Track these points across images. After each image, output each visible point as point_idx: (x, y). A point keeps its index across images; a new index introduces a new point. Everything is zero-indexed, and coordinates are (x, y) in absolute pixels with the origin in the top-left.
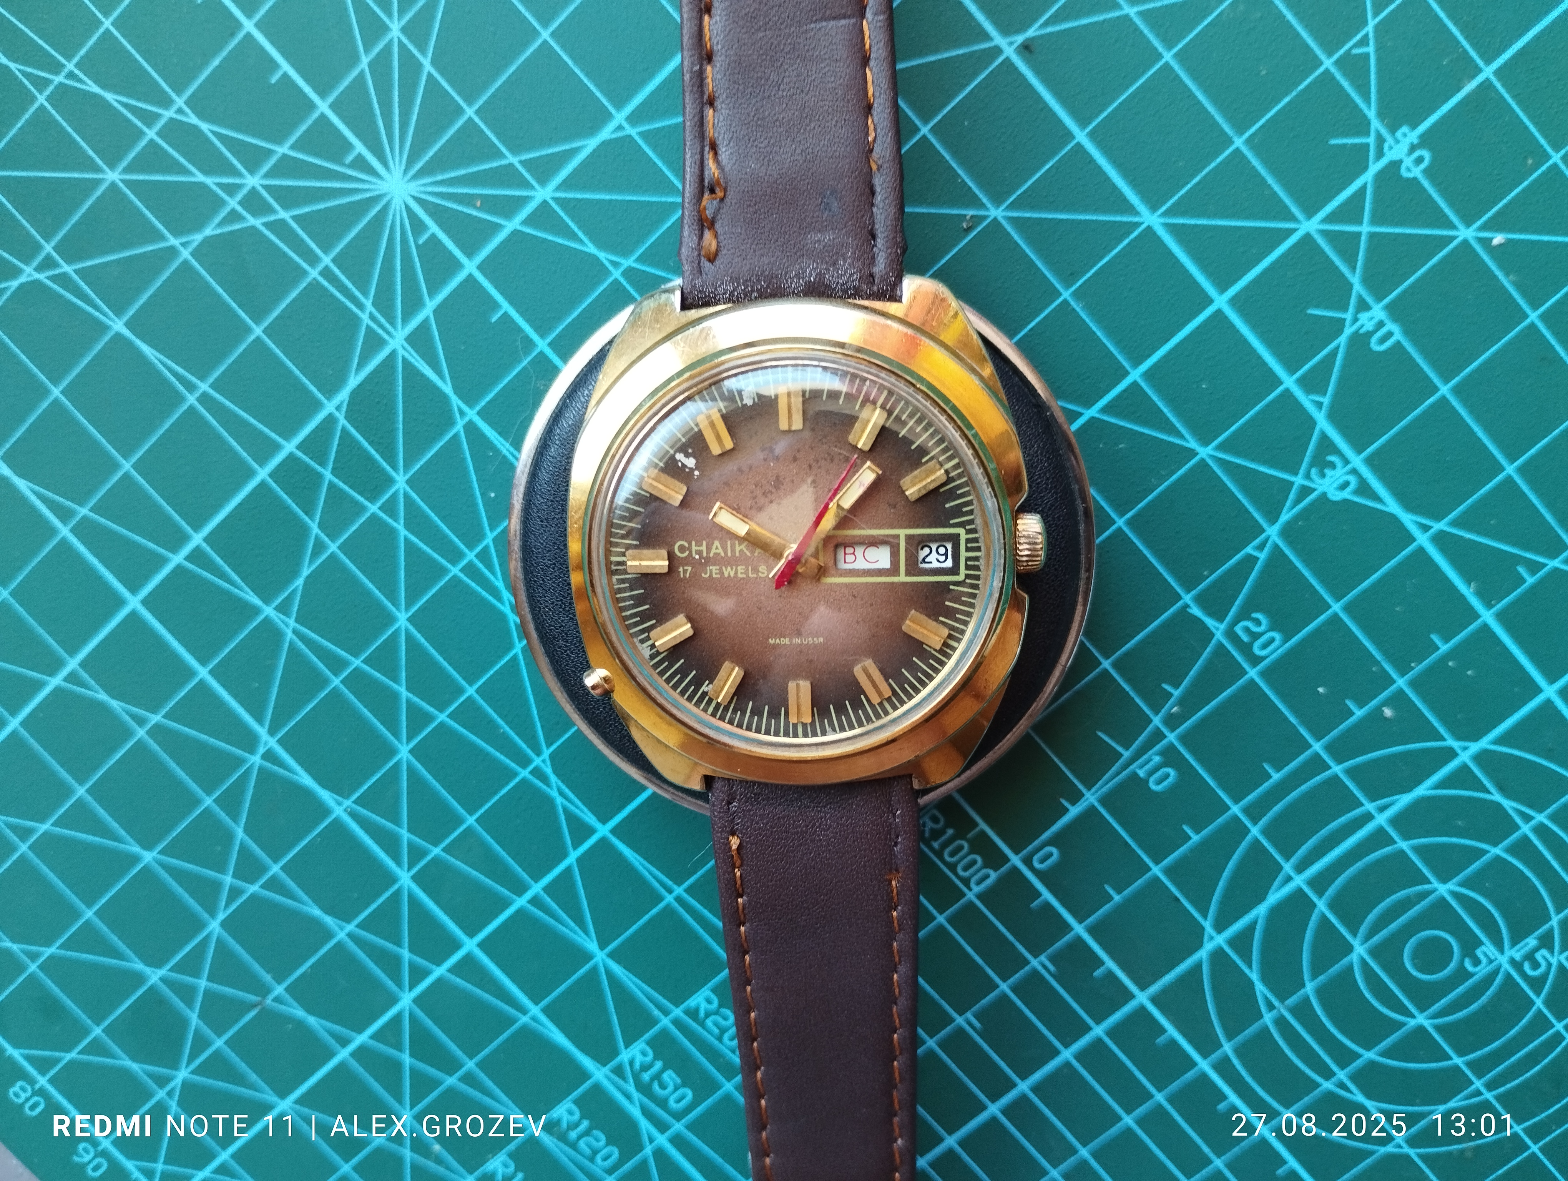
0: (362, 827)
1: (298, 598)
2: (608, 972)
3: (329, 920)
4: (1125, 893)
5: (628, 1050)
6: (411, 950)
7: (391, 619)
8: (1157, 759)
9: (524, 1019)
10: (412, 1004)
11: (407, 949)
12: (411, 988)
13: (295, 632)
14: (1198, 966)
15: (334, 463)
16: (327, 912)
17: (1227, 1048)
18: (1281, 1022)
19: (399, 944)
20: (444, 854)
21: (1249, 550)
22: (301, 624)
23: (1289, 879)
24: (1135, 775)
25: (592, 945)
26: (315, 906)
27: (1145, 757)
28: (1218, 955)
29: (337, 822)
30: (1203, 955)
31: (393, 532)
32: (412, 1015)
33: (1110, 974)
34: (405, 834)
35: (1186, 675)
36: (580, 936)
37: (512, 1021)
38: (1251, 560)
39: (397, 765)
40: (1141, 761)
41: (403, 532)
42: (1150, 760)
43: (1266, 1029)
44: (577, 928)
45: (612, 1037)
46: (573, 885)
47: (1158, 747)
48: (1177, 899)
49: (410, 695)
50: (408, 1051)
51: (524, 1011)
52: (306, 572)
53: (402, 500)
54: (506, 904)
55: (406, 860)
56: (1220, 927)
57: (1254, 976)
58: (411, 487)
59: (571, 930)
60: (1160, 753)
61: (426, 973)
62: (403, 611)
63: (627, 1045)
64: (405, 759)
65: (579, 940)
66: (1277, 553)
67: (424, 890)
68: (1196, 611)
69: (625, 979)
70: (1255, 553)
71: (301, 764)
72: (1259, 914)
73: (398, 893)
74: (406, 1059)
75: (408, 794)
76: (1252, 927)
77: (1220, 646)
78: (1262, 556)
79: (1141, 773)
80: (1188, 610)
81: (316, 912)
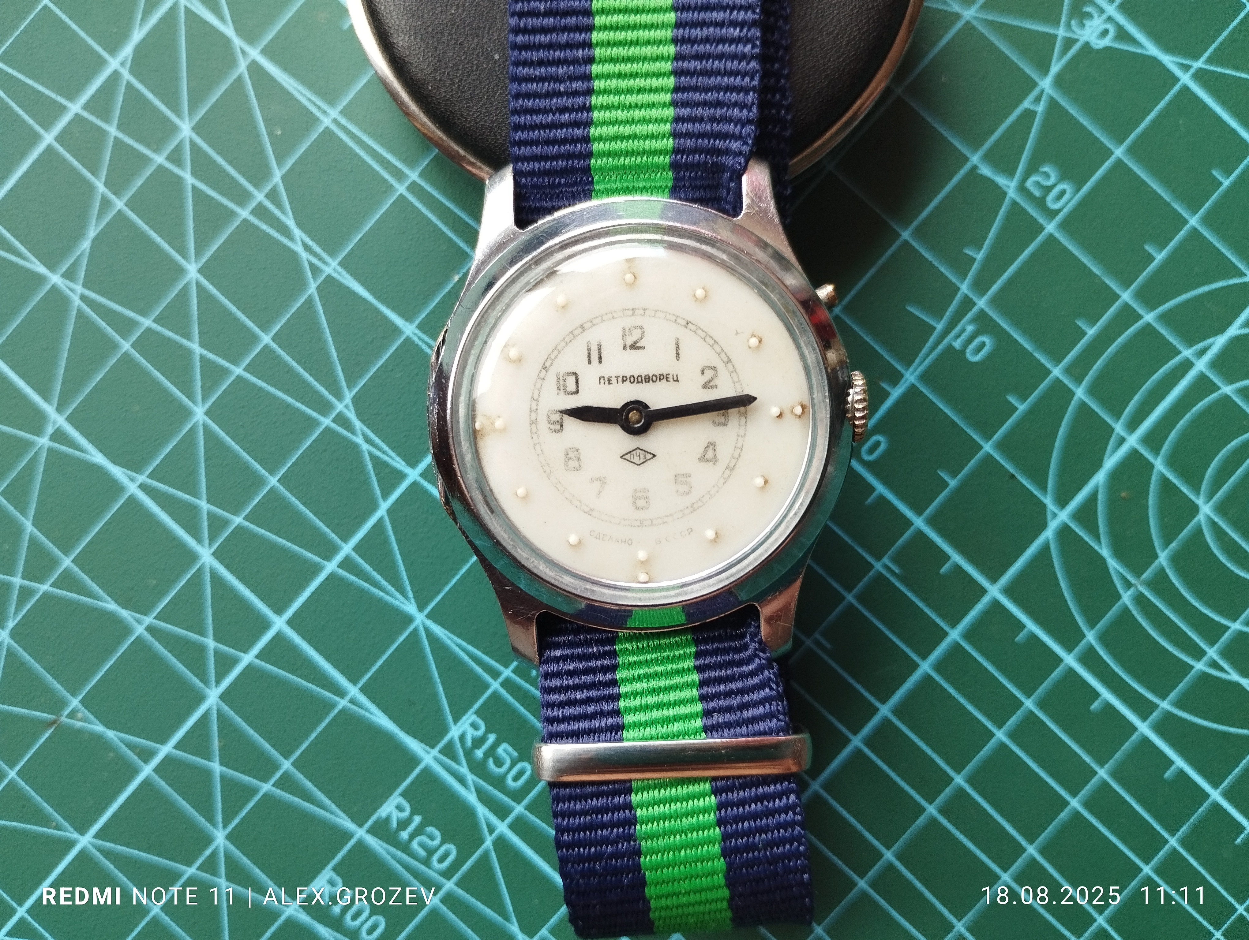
0: (158, 503)
1: (85, 263)
2: (430, 635)
3: (125, 614)
4: (959, 476)
5: (459, 724)
6: (217, 639)
7: (181, 271)
8: (970, 328)
9: (343, 703)
10: (221, 703)
11: (212, 638)
12: (218, 682)
13: (83, 298)
14: (1046, 548)
15: (119, 120)
16: (124, 606)
17: (1091, 637)
18: (1140, 599)
19: (202, 633)
20: (246, 524)
21: (1027, 104)
22: (89, 289)
23: (1122, 440)
24: (950, 347)
25: (410, 608)
26: (109, 599)
27: (958, 328)
28: (1064, 532)
29: (132, 500)
30: (1049, 533)
31: (180, 180)
32: (220, 714)
33: (958, 568)
34: (204, 505)
35: (986, 237)
36: (397, 599)
37: (331, 706)
38: (1030, 115)
39: (193, 431)
40: (954, 332)
41: (189, 179)
42: (963, 330)
43: (1126, 611)
44: (393, 590)
45: (439, 711)
46: (386, 541)
47: (969, 316)
48: (1013, 476)
49: (205, 352)
50: (217, 759)
51: (341, 693)
52: (92, 233)
53: (188, 147)
54: (316, 569)
55: (206, 534)
56: (1062, 502)
57: (1105, 552)
58: (197, 134)
59: (387, 593)
60: (973, 321)
61: (234, 662)
62: (194, 264)
63: (456, 720)
64: (201, 423)
65: (397, 603)
66: (1053, 104)
67: (228, 567)
68: (985, 171)
69: (449, 642)
70: (1033, 108)
71: (91, 441)
72: (1098, 481)
73: (199, 573)
74: (216, 767)
75: (206, 460)
76: (1093, 498)
77: (1015, 204)
78: (1040, 108)
79: (957, 345)
80: (977, 171)
81: (112, 606)
